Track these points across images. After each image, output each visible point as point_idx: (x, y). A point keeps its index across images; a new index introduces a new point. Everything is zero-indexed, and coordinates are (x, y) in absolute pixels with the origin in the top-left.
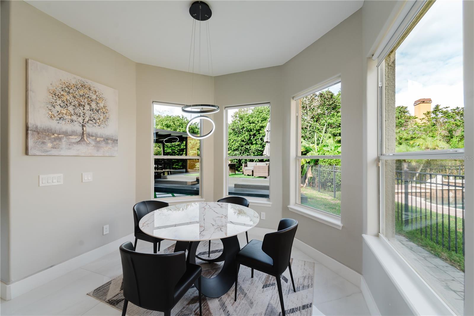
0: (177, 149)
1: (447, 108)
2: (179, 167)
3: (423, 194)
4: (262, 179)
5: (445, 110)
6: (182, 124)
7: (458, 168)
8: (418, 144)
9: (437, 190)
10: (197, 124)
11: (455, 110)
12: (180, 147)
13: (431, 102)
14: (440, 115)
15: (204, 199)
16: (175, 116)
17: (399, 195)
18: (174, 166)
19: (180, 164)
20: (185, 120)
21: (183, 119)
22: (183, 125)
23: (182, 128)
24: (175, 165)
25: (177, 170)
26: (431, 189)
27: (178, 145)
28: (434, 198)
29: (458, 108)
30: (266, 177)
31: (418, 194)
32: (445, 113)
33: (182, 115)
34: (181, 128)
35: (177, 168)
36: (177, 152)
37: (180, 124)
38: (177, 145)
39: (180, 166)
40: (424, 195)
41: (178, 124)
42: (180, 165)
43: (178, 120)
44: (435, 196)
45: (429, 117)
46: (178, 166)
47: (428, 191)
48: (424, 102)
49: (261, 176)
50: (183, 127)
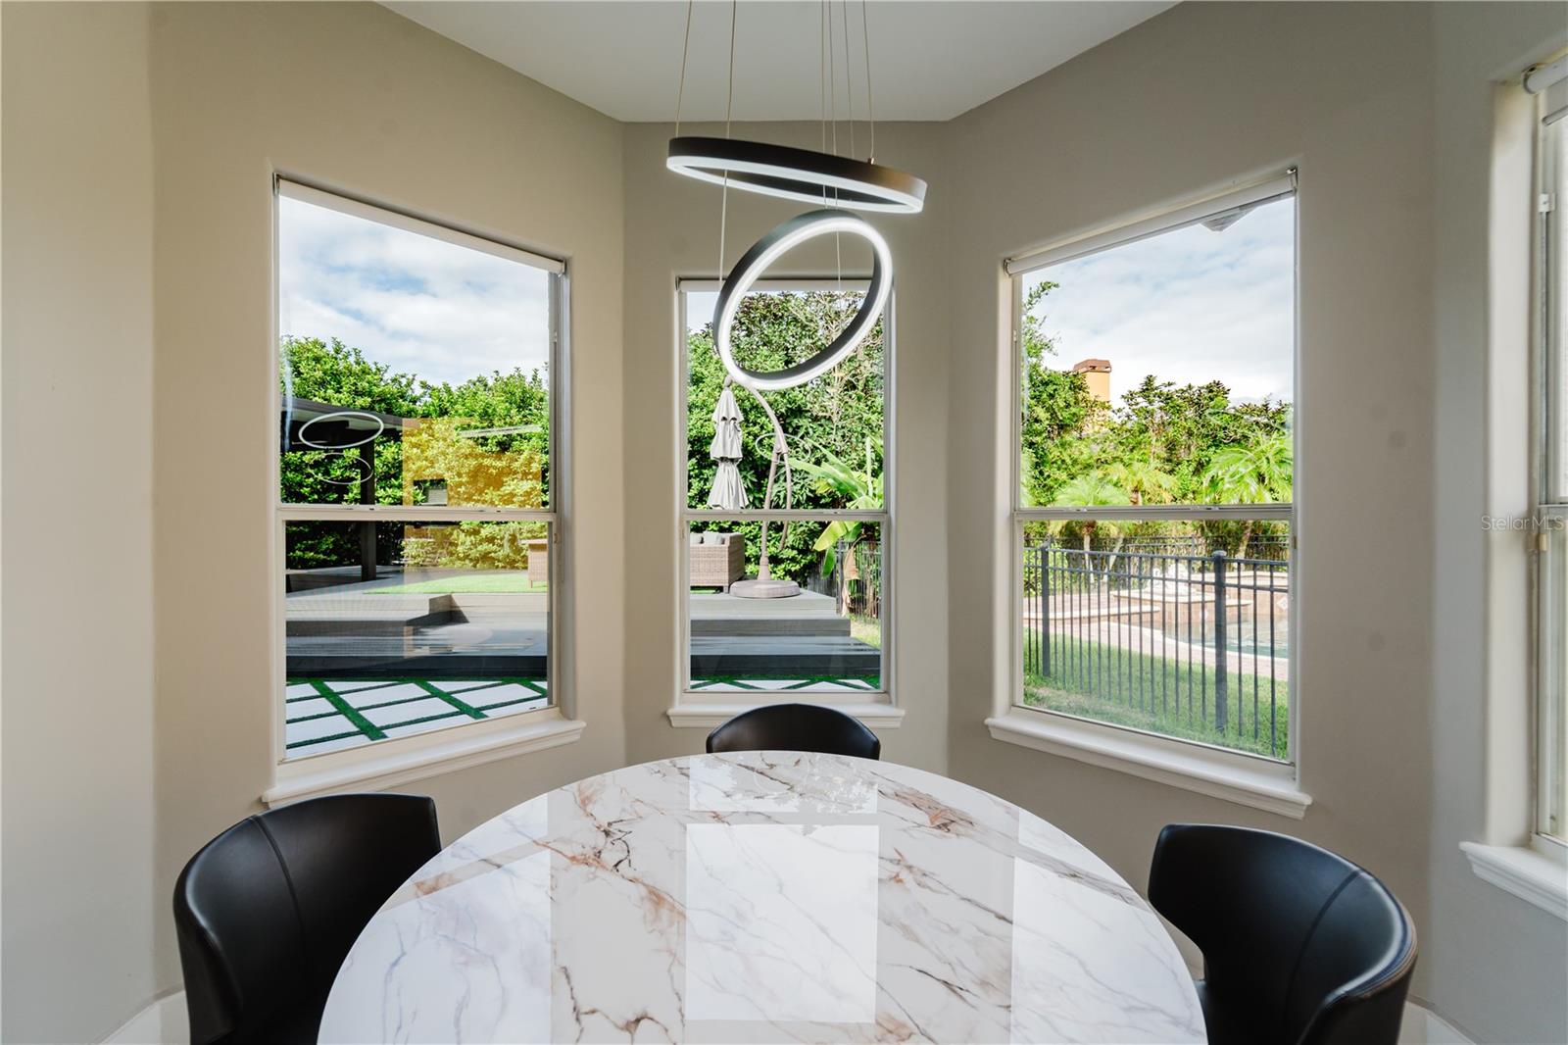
0: (311, 480)
1: (1170, 384)
2: (322, 556)
3: (1146, 618)
4: (709, 595)
5: (1165, 390)
6: (336, 376)
7: (1189, 542)
8: (1115, 479)
9: (1177, 603)
10: (404, 381)
11: (1183, 391)
12: (327, 473)
13: (1108, 369)
14: (1157, 404)
15: (584, 724)
16: (303, 341)
17: (1092, 625)
18: (298, 553)
19: (328, 542)
20: (352, 359)
21: (340, 356)
22: (339, 383)
23: (338, 391)
24: (300, 550)
25: (311, 567)
26: (1164, 603)
27: (316, 464)
28: (1170, 630)
29: (1190, 387)
30: (720, 589)
31: (1135, 619)
32: (1168, 398)
33: (334, 339)
34: (330, 392)
35: (311, 559)
36: (312, 493)
37: (325, 373)
38: (312, 462)
39: (324, 553)
40: (1149, 619)
41: (319, 374)
42: (324, 547)
43: (317, 360)
44: (1174, 622)
45: (1134, 407)
46: (317, 553)
47: (1158, 608)
48: (1094, 367)
49: (701, 585)
50: (341, 387)
